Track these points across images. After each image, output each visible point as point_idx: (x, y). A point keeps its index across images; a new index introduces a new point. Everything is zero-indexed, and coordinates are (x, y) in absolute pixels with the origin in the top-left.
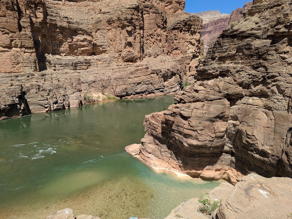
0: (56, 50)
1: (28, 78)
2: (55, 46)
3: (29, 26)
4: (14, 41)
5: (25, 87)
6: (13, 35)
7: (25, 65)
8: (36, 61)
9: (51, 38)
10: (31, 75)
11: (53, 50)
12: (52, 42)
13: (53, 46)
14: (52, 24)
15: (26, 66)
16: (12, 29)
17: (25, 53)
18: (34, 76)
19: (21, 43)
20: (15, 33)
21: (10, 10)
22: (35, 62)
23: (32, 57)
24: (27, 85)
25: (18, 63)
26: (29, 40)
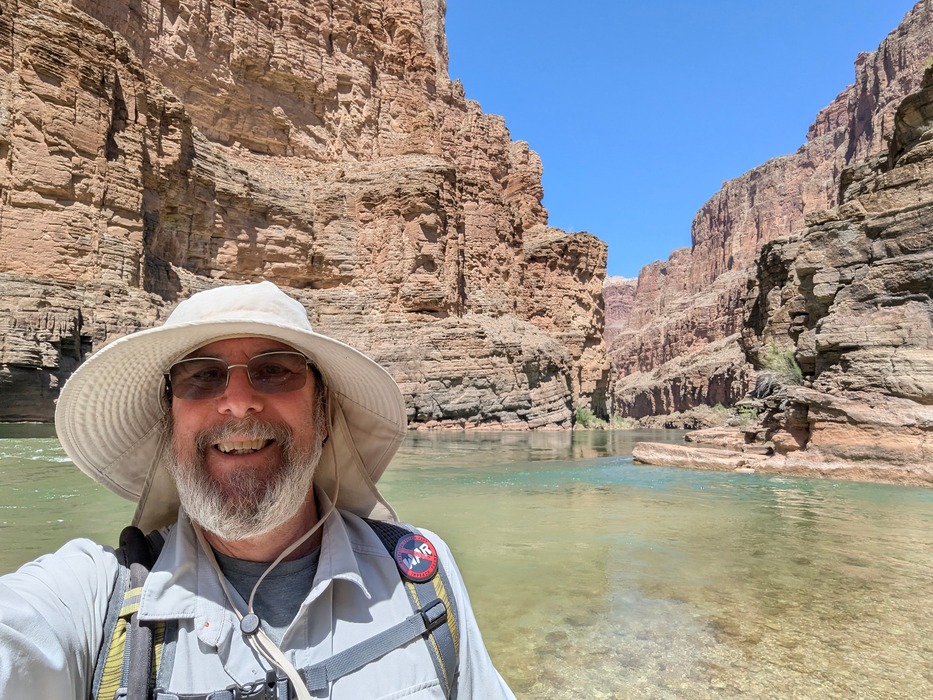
0: (198, 258)
1: (106, 298)
2: (196, 245)
3: (137, 151)
4: (84, 181)
5: (90, 321)
6: (85, 163)
7: (103, 262)
8: (140, 256)
9: (189, 219)
10: (117, 290)
11: (190, 258)
12: (190, 234)
13: (192, 243)
14: (202, 181)
15: (104, 267)
16: (85, 144)
17: (110, 224)
18: (125, 298)
19: (105, 193)
20: (92, 157)
21: (91, 92)
22: (135, 259)
23: (129, 242)
24: (101, 316)
25: (82, 253)
26: (132, 188)
